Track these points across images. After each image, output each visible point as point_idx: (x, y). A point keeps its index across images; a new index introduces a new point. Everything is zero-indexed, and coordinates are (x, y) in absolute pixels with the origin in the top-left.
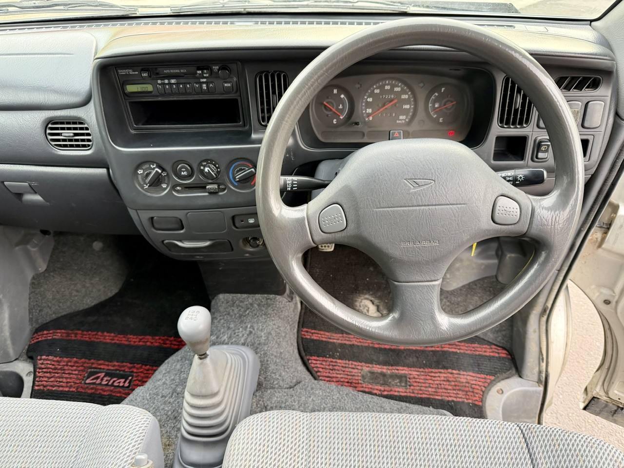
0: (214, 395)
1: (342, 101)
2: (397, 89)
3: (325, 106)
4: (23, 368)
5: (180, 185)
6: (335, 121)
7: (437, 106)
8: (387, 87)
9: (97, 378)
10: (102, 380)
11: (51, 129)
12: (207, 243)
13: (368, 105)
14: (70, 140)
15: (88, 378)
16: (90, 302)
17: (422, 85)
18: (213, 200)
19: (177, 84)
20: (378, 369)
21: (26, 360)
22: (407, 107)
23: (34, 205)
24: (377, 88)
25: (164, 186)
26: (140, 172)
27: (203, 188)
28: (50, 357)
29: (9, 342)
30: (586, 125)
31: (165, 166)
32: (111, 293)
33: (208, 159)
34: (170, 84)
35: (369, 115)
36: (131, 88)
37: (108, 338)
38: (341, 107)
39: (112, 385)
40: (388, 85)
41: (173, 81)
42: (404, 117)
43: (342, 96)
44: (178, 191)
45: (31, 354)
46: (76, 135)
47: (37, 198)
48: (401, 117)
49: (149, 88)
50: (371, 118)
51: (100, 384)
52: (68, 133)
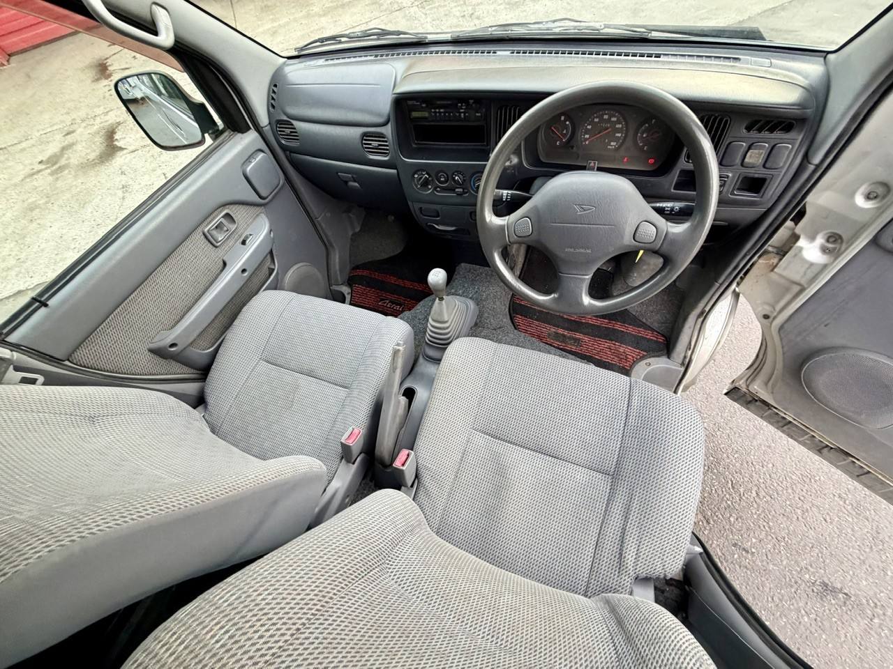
0: (446, 322)
1: (566, 127)
2: (614, 119)
3: (552, 130)
4: (346, 290)
5: (439, 187)
6: (558, 144)
7: (644, 136)
8: (606, 117)
9: (385, 303)
10: (388, 304)
11: (366, 140)
12: (453, 228)
13: (587, 132)
14: (376, 149)
15: (380, 301)
16: (385, 256)
17: (635, 116)
18: (459, 200)
19: (445, 113)
20: (561, 331)
21: (346, 286)
22: (619, 135)
23: (354, 189)
24: (597, 117)
25: (430, 187)
26: (416, 176)
27: (452, 190)
28: (360, 286)
29: (338, 273)
30: (767, 166)
31: (430, 172)
33: (458, 170)
34: (440, 113)
35: (586, 139)
36: (415, 114)
37: (393, 280)
38: (565, 132)
39: (393, 308)
40: (606, 114)
41: (442, 110)
42: (615, 143)
43: (567, 123)
44: (437, 191)
45: (350, 282)
46: (380, 145)
47: (356, 184)
48: (612, 144)
49: (426, 114)
50: (587, 143)
51: (386, 306)
52: (375, 144)
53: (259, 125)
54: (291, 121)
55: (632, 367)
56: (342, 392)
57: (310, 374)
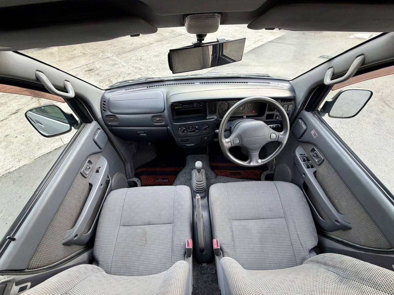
0: (202, 181)
3: (221, 106)
4: (135, 179)
5: (189, 131)
6: (224, 110)
7: (250, 105)
9: (159, 180)
10: (160, 180)
11: (154, 118)
12: (194, 144)
14: (158, 121)
15: (156, 180)
16: (150, 160)
18: (197, 134)
19: (188, 106)
21: (135, 177)
23: (144, 136)
25: (185, 132)
26: (180, 129)
27: (194, 131)
28: (144, 176)
29: (130, 173)
30: (288, 110)
31: (186, 127)
32: (155, 157)
33: (197, 124)
34: (186, 106)
36: (176, 108)
37: (158, 169)
38: (225, 106)
39: (163, 182)
43: (226, 103)
44: (189, 133)
45: (137, 175)
46: (160, 119)
47: (145, 134)
48: (241, 108)
49: (181, 107)
51: (160, 182)
52: (158, 119)
53: (97, 118)
54: (115, 115)
55: (260, 177)
56: (170, 226)
57: (150, 224)
